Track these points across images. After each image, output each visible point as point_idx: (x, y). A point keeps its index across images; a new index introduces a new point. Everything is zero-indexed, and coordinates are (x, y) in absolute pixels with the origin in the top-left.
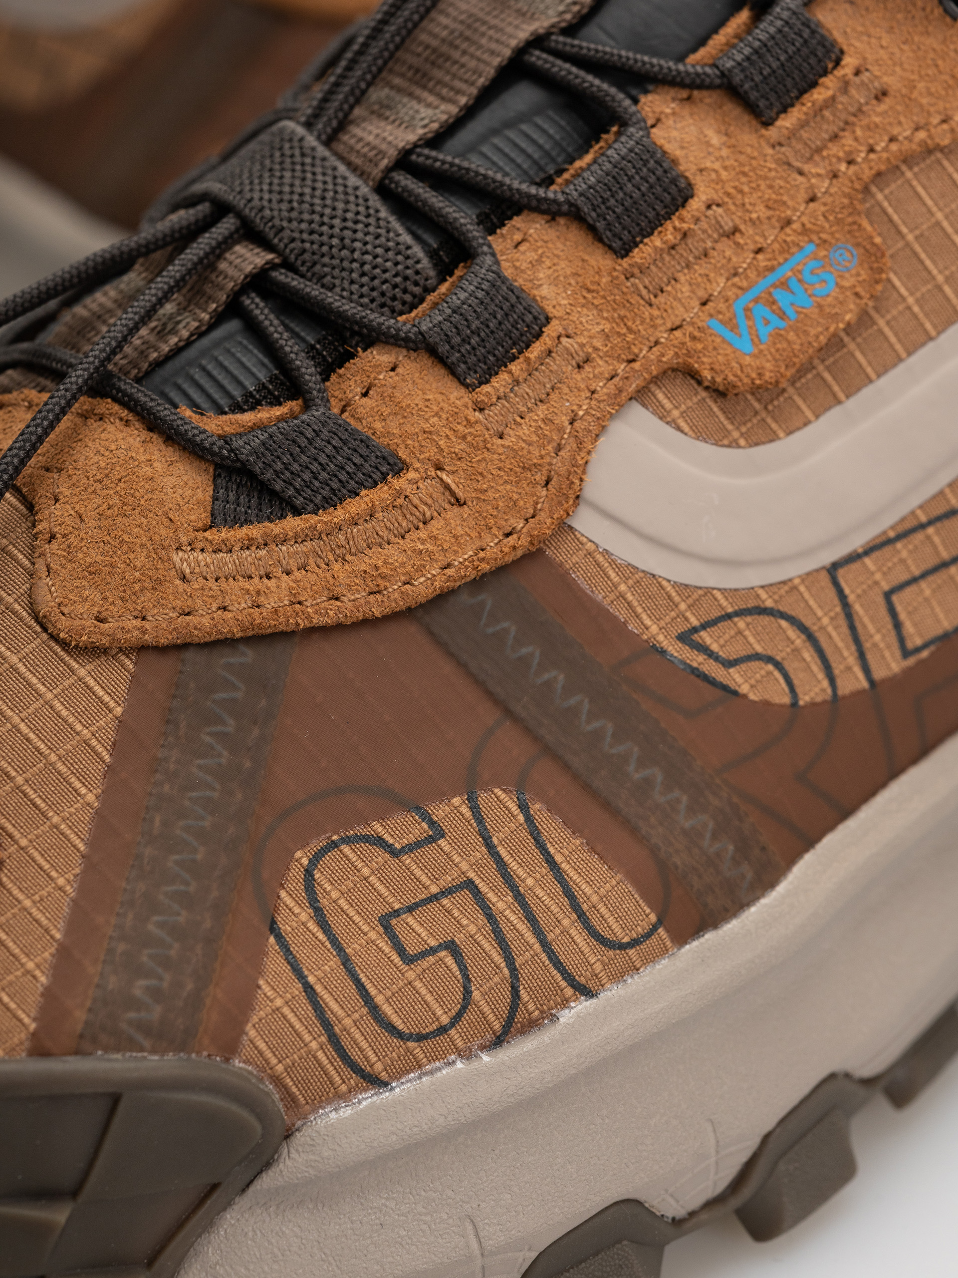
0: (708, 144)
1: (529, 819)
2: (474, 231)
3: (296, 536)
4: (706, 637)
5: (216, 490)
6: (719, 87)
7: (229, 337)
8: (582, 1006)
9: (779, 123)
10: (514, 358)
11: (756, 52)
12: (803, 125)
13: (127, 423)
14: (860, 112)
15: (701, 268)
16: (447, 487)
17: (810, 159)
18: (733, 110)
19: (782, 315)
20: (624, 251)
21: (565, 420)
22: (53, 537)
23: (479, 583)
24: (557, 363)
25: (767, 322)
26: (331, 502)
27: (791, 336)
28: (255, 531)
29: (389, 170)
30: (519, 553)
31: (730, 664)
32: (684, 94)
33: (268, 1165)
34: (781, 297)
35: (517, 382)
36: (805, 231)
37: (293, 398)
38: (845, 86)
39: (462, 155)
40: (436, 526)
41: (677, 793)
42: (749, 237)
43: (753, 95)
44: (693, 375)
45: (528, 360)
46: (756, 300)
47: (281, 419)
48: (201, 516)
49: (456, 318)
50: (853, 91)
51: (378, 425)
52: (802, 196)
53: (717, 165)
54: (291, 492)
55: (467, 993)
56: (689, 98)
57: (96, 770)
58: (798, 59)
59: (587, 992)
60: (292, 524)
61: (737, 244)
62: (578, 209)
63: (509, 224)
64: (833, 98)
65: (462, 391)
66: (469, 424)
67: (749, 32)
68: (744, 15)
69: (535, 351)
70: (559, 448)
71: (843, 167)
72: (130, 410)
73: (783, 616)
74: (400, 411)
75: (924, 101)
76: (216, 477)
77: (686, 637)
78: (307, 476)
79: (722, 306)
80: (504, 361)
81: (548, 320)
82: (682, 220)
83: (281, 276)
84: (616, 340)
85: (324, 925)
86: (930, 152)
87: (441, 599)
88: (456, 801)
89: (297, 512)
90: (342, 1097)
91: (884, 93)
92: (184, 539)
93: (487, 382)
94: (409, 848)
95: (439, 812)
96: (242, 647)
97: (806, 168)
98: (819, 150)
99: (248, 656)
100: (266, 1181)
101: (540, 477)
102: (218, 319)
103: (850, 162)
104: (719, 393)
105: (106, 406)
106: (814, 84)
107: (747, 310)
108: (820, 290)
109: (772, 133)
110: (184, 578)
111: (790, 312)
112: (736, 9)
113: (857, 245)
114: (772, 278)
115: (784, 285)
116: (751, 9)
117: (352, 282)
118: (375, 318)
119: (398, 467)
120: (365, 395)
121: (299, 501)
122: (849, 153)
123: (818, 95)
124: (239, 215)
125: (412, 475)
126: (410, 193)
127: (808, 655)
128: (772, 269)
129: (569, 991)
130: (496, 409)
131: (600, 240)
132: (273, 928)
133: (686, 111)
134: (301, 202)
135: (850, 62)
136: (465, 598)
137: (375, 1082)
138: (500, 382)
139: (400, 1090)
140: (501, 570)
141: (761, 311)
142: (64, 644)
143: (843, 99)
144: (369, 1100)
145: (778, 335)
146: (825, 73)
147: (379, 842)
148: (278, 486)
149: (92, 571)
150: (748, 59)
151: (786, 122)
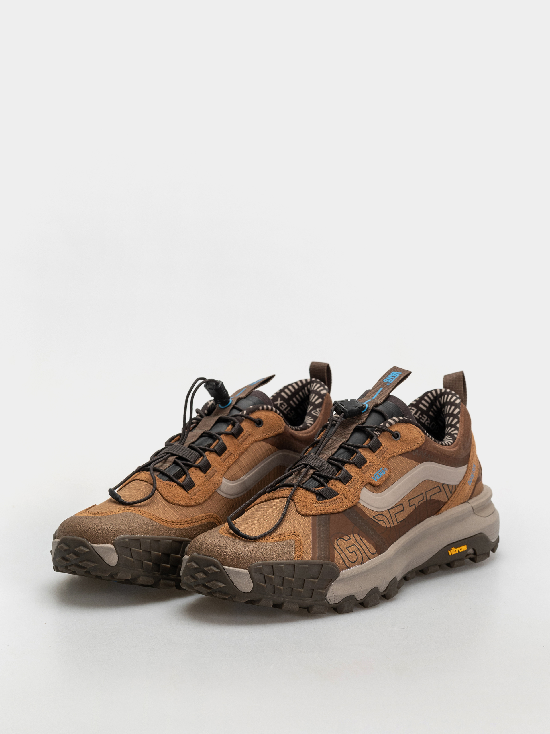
0: (368, 455)
1: (360, 538)
2: (342, 466)
3: (328, 502)
4: (375, 517)
5: (316, 497)
6: (368, 448)
7: (311, 480)
8: (369, 561)
9: (376, 452)
10: (350, 481)
11: (373, 443)
12: (379, 452)
13: (303, 490)
14: (385, 451)
15: (369, 470)
16: (345, 496)
17: (380, 457)
18: (370, 450)
19: (380, 477)
20: (360, 468)
21: (357, 488)
22: (298, 503)
23: (350, 508)
24: (354, 481)
25: (378, 477)
26: (331, 498)
27: (381, 479)
28: (323, 501)
29: (328, 459)
30: (354, 505)
31: (379, 521)
32: (363, 449)
33: (337, 577)
34: (380, 475)
35: (350, 484)
36: (381, 466)
37: (323, 486)
38: (383, 448)
39: (337, 457)
40: (344, 501)
41: (376, 536)
42: (374, 466)
43: (373, 449)
44: (370, 484)
45: (351, 481)
46: (376, 475)
47: (322, 489)
48: (315, 500)
49: (343, 475)
50: (384, 448)
51: (335, 489)
52: (380, 462)
53: (369, 458)
54: (326, 496)
55: (357, 558)
56: (364, 450)
57: (310, 529)
58: (378, 444)
59: (370, 559)
60: (327, 500)
61: (373, 468)
62: (354, 462)
63: (345, 465)
64: (382, 449)
65: (344, 485)
66: (346, 489)
67: (370, 441)
68: (369, 439)
69: (352, 480)
70: (357, 492)
71: (384, 458)
72: (303, 488)
73: (384, 515)
74: (337, 487)
75: (393, 450)
76: (316, 496)
77: (374, 517)
78: (328, 494)
79: (373, 475)
80: (349, 481)
81: (353, 476)
82: (367, 464)
83: (317, 472)
84: (361, 479)
85: (340, 548)
86: (394, 457)
87: (346, 510)
88: (351, 535)
89: (327, 499)
90: (346, 569)
91: (388, 449)
92: (314, 503)
93: (347, 484)
94: (347, 540)
95: (349, 536)
96: (324, 515)
97: (380, 458)
98: (381, 456)
99: (324, 516)
100: (338, 579)
101: (355, 496)
102: (310, 478)
103: (385, 458)
104: (374, 486)
105: (299, 488)
106: (379, 448)
107: (375, 476)
108: (384, 473)
109: (375, 454)
110: (316, 507)
111: (381, 476)
112: (367, 438)
113: (387, 468)
114: (378, 472)
115: (379, 473)
116: (370, 438)
117: (327, 472)
118: (332, 476)
119: (338, 494)
120: (332, 486)
121: (327, 498)
122: (385, 456)
123: (380, 449)
124: (310, 465)
125: (340, 495)
126: (332, 462)
127: (387, 521)
128: (378, 471)
129: (368, 559)
130: (349, 487)
131: (357, 467)
132: (335, 548)
133: (364, 451)
134: (318, 463)
135: (383, 445)
136: (348, 511)
137: (349, 568)
138: (349, 484)
139: (352, 568)
140: (352, 507)
141: (377, 476)
142: (303, 515)
143: (383, 449)
144: (348, 570)
145: (379, 479)
146: (380, 446)
147: (343, 539)
148: (325, 496)
149: (304, 506)
150: (372, 444)
151: (377, 452)
